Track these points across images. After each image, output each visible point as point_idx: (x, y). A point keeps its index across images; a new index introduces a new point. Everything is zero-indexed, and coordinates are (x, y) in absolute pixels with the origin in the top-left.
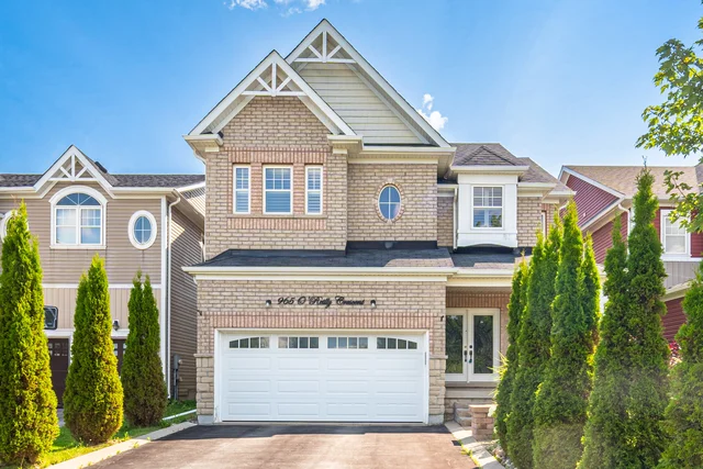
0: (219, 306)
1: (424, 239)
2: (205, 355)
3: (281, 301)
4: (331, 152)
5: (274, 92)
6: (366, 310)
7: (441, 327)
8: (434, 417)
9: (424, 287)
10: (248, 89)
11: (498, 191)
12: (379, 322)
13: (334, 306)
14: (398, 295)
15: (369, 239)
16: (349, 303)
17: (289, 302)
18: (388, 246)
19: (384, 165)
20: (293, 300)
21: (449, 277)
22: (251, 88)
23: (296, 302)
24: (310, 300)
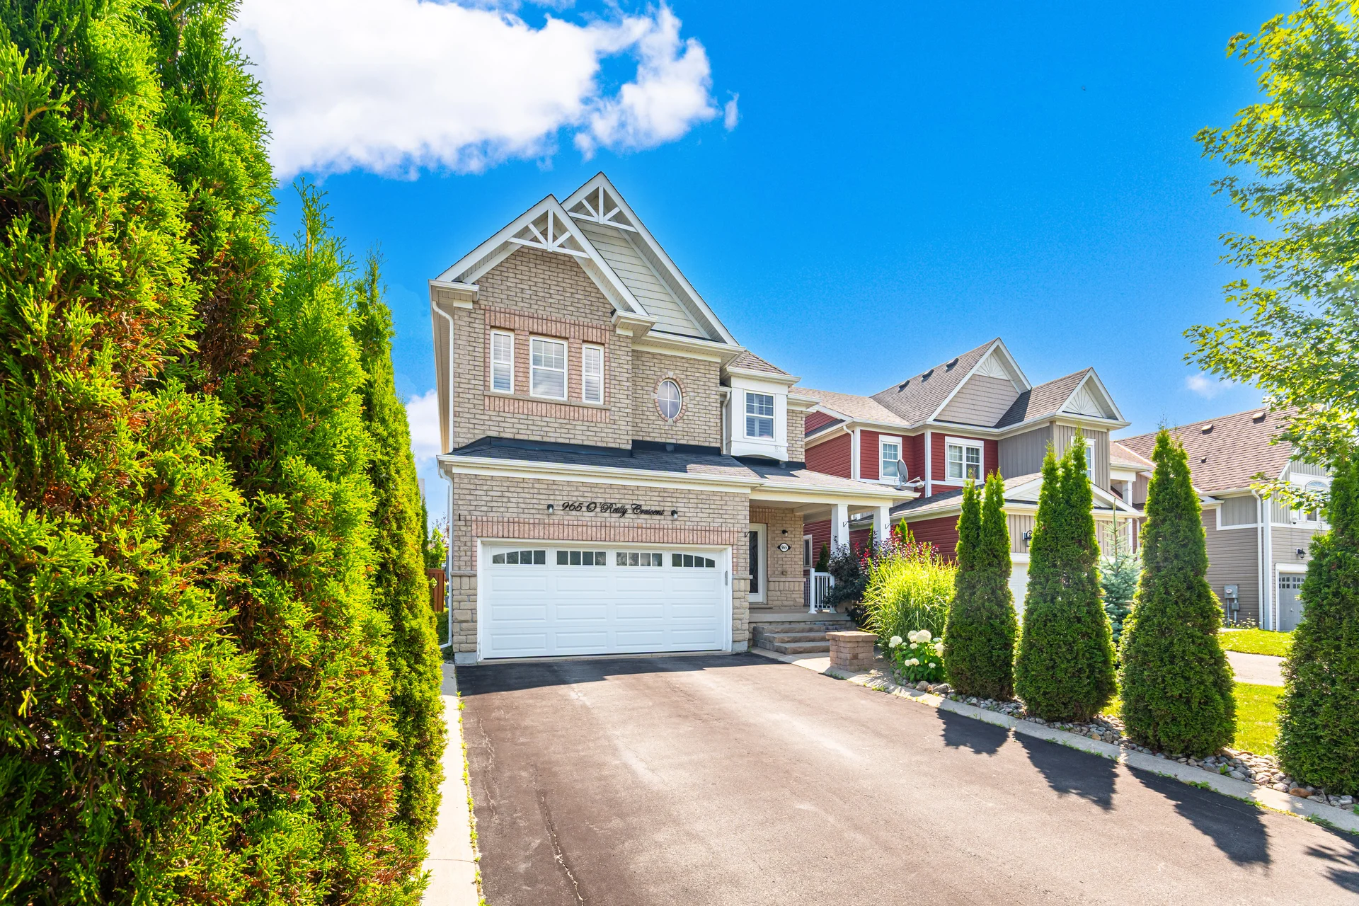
0: (484, 509)
1: (706, 444)
2: (466, 573)
3: (567, 506)
4: (614, 331)
5: (550, 246)
6: (665, 521)
7: (745, 542)
8: (737, 644)
9: (727, 498)
10: (517, 236)
11: (770, 400)
12: (681, 536)
13: (629, 515)
14: (700, 506)
15: (648, 439)
16: (647, 512)
17: (575, 509)
18: (669, 448)
19: (665, 355)
20: (580, 505)
21: (753, 489)
22: (519, 235)
23: (584, 509)
24: (602, 508)
